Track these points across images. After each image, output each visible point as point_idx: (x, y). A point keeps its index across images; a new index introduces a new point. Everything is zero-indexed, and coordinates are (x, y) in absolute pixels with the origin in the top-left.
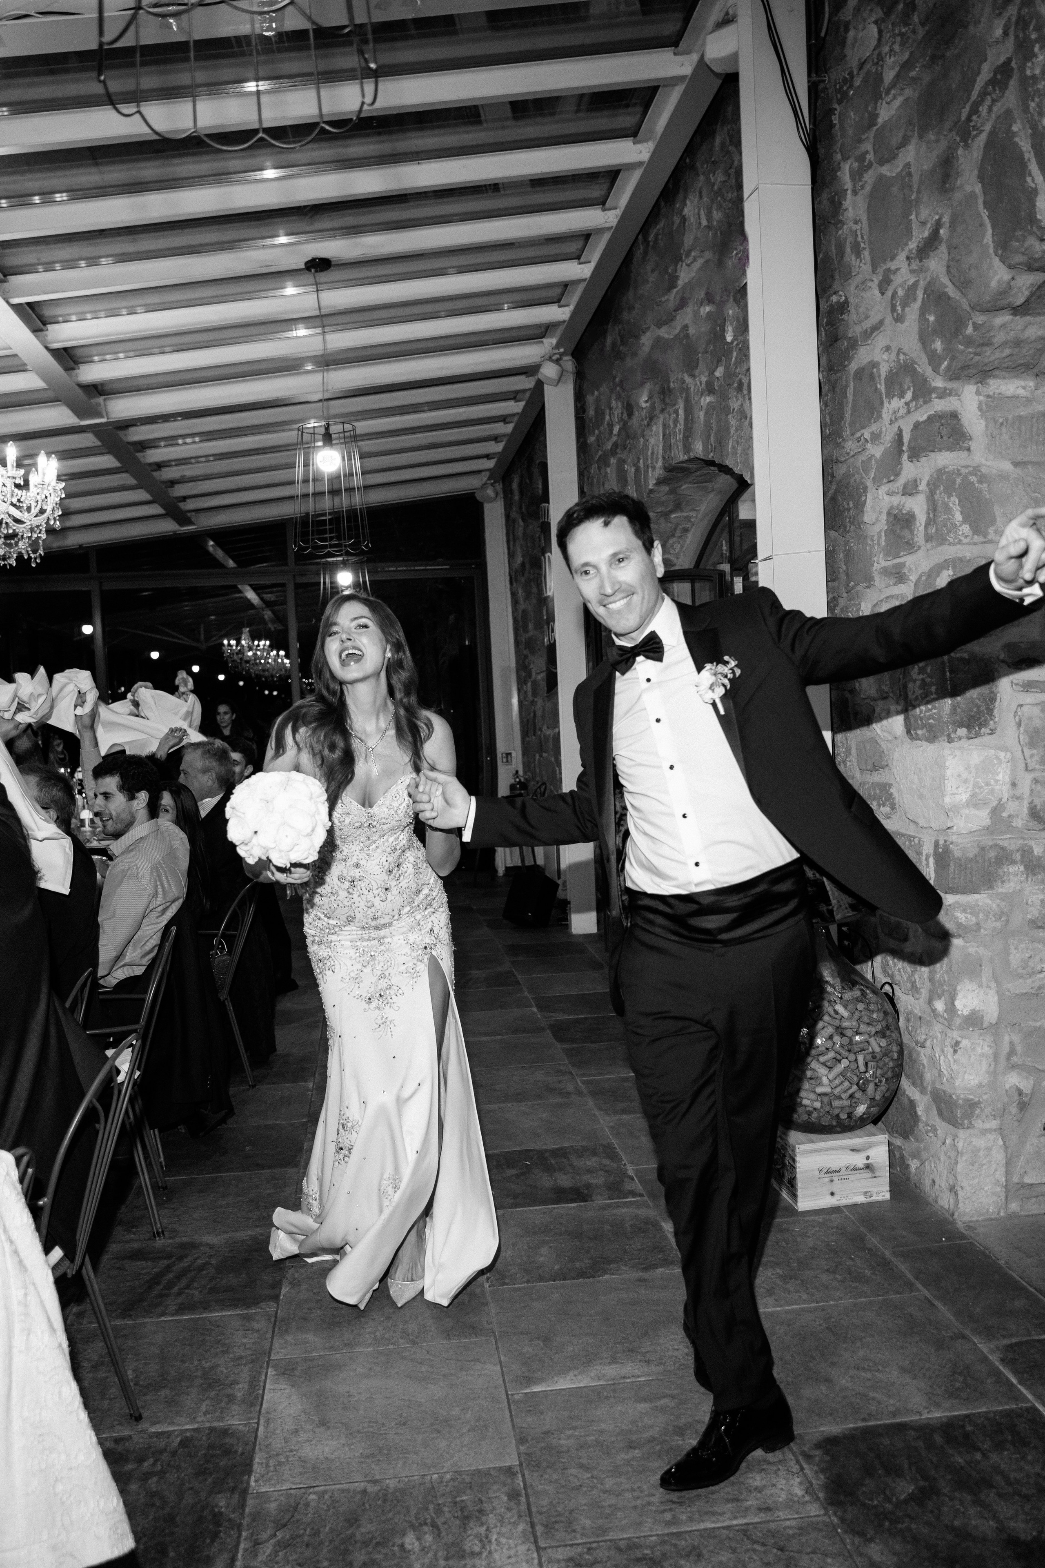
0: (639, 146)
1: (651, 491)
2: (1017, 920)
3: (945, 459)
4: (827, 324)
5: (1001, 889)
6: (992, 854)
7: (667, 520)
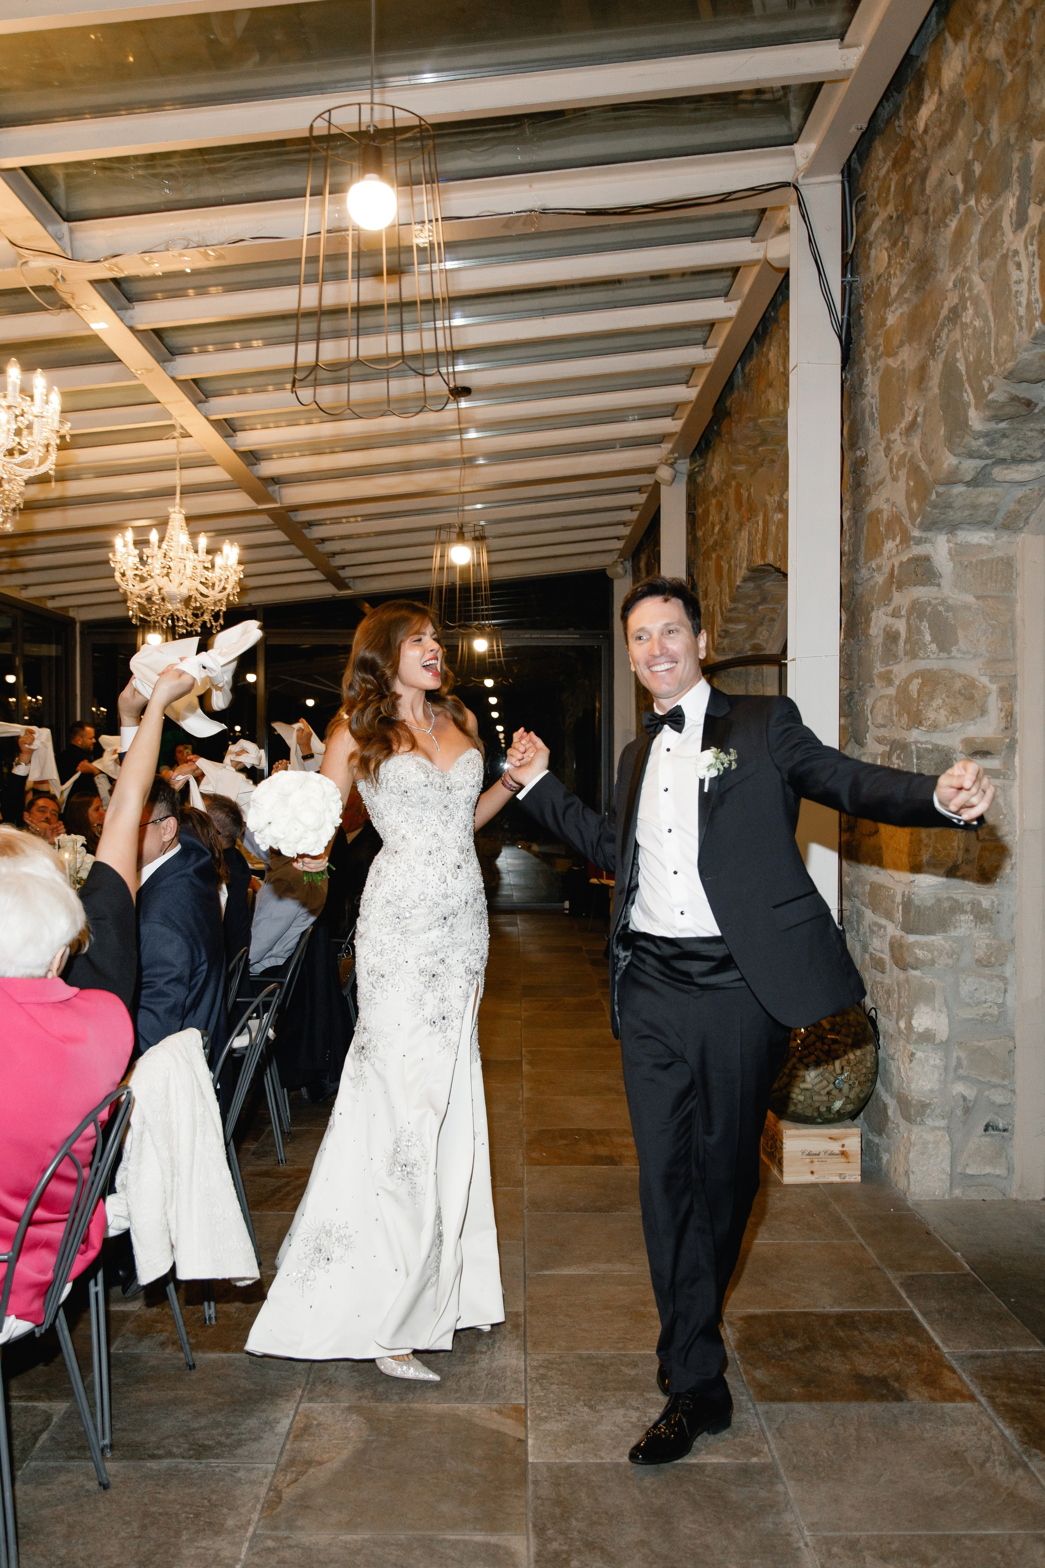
0: (729, 304)
1: (739, 587)
2: (967, 958)
3: (921, 593)
4: (854, 472)
5: (953, 933)
6: (946, 905)
7: (755, 611)
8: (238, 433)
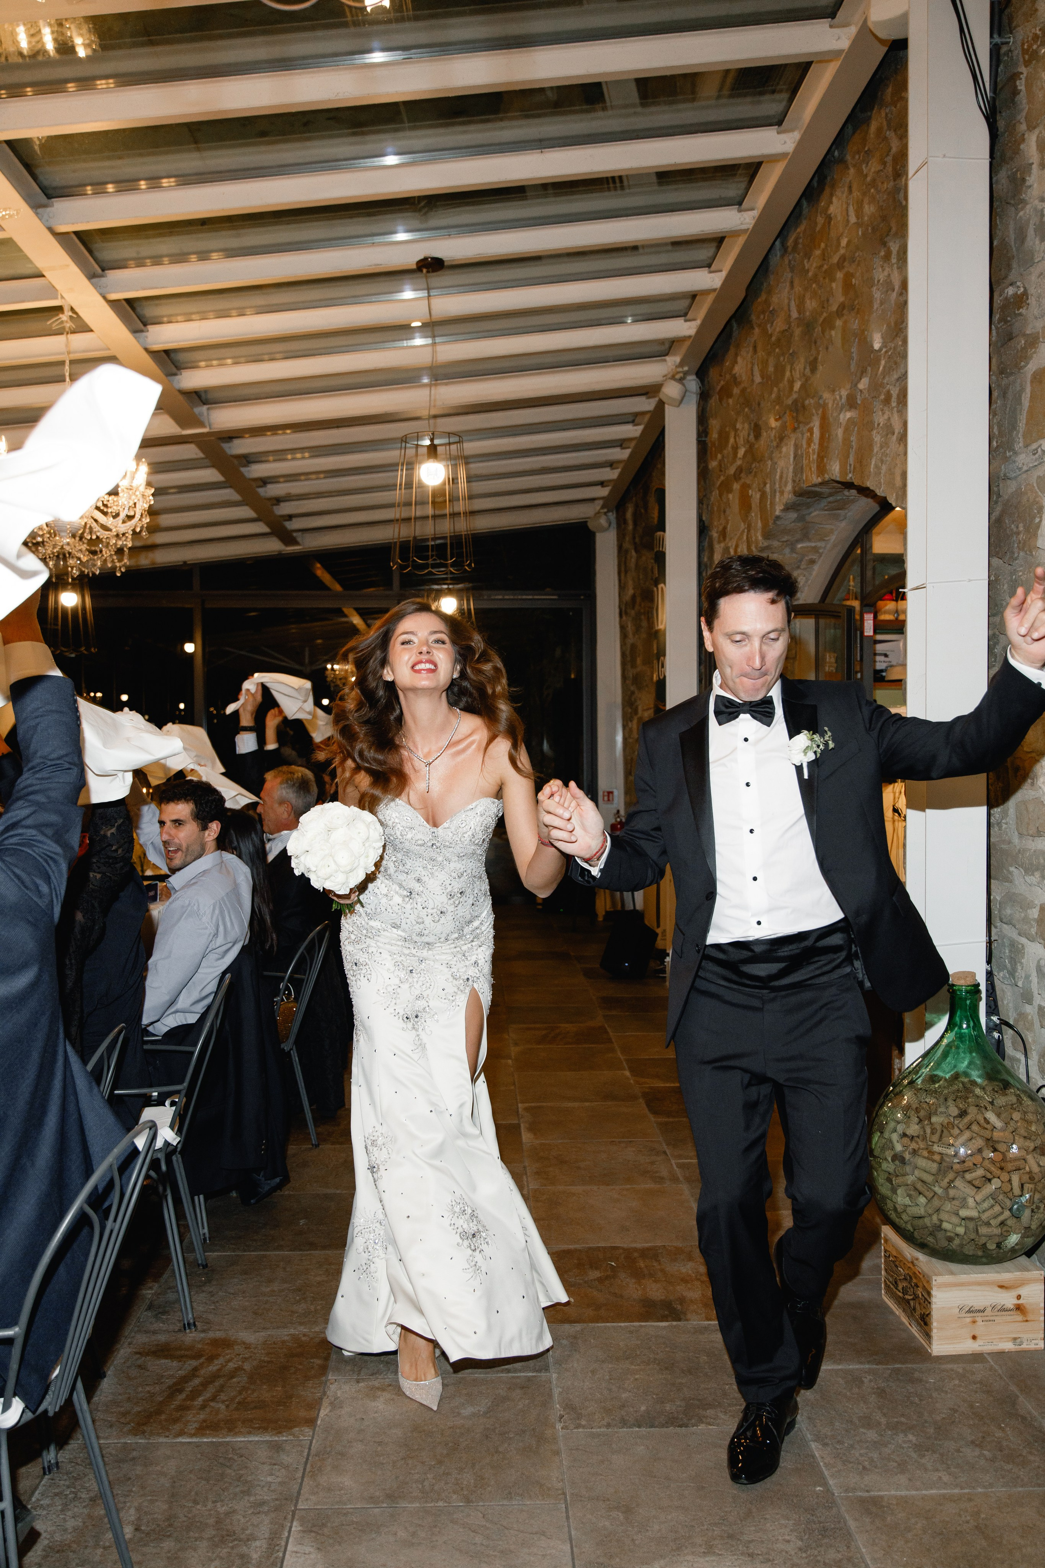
0: (784, 137)
1: (778, 518)
4: (1000, 321)
7: (793, 550)
8: (150, 328)
